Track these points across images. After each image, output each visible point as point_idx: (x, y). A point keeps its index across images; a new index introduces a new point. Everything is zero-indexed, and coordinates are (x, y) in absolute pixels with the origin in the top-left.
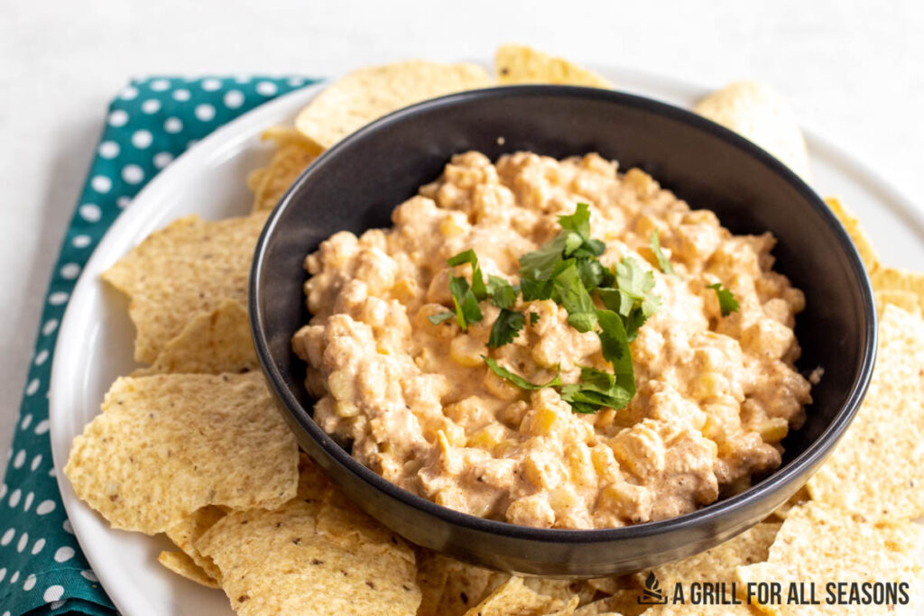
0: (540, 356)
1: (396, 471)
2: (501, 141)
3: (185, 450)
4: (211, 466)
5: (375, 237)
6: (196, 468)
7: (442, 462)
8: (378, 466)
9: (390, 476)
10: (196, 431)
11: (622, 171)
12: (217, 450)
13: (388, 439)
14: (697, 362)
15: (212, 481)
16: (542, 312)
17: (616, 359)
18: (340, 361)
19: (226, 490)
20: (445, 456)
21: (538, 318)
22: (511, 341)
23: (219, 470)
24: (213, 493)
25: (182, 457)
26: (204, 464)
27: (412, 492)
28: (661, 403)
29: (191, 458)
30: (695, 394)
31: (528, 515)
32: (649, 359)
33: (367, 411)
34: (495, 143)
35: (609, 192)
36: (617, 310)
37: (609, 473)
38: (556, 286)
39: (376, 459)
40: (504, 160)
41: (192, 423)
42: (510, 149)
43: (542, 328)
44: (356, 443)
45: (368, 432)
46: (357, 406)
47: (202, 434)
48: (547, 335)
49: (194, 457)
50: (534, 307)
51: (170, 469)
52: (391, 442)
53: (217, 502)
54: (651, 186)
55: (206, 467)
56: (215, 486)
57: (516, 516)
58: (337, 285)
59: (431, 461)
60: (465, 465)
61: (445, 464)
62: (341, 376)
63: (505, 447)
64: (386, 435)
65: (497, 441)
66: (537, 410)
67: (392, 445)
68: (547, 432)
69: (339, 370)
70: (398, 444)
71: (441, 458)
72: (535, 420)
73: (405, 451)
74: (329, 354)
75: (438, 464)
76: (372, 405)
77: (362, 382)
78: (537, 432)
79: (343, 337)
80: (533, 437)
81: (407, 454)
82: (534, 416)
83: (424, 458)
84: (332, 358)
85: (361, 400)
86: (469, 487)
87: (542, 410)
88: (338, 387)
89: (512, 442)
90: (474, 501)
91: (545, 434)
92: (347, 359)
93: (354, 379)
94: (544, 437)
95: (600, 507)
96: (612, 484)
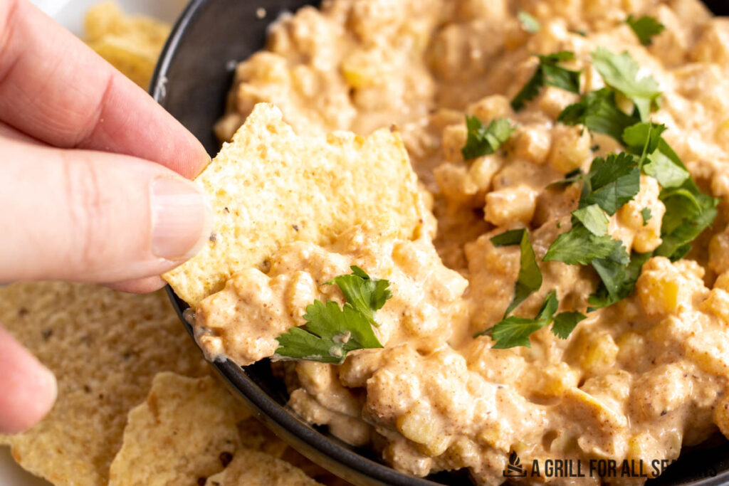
59: (584, 429)
60: (622, 404)
61: (612, 422)
62: (417, 417)
63: (632, 351)
64: (510, 438)
65: (616, 349)
66: (646, 287)
67: (523, 441)
68: (677, 306)
69: (409, 412)
70: (527, 436)
71: (602, 418)
72: (652, 299)
73: (538, 436)
74: (380, 405)
75: (602, 425)
76: (469, 422)
77: (448, 410)
78: (662, 311)
79: (378, 374)
80: (663, 322)
81: (542, 436)
82: (647, 296)
83: (570, 427)
84: (390, 407)
85: (453, 425)
86: (646, 425)
87: (654, 285)
88: (421, 431)
89: (636, 342)
90: (662, 433)
91: (676, 311)
92: (409, 396)
93: (435, 410)
94: (677, 316)
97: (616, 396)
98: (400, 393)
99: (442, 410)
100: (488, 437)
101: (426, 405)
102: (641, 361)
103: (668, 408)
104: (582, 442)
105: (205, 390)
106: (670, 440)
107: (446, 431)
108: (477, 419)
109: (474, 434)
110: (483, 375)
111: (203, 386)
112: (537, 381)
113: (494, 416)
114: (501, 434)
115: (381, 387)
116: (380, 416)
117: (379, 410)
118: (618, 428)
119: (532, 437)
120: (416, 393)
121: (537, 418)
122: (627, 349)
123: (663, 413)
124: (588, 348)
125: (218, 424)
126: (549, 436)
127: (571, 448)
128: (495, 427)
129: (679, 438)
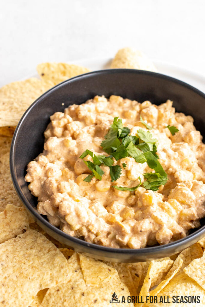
0: (132, 178)
1: (107, 241)
2: (63, 104)
3: (22, 273)
4: (36, 276)
5: (42, 158)
6: (29, 278)
7: (124, 231)
8: (100, 242)
9: (106, 244)
10: (23, 264)
11: (108, 97)
12: (34, 268)
13: (98, 231)
14: (180, 156)
15: (39, 281)
16: (126, 162)
17: (155, 167)
18: (68, 212)
19: (45, 282)
20: (124, 228)
21: (126, 165)
22: (120, 177)
23: (39, 275)
24: (41, 286)
25: (22, 276)
26: (32, 276)
27: (117, 247)
28: (179, 176)
29: (26, 275)
30: (184, 167)
31: (165, 236)
32: (164, 162)
33: (85, 224)
34: (62, 106)
35: (108, 107)
36: (149, 150)
37: (179, 208)
38: (127, 151)
39: (97, 240)
40: (67, 110)
41: (19, 261)
42: (67, 106)
43: (129, 167)
44: (86, 237)
45: (89, 231)
46: (80, 224)
47: (25, 264)
48: (131, 169)
49: (27, 274)
50: (122, 161)
51: (20, 283)
52: (99, 231)
53: (43, 288)
54: (120, 99)
55: (34, 277)
56: (40, 282)
57: (161, 238)
58: (42, 182)
59: (118, 232)
60: (131, 228)
61: (125, 231)
62: (71, 216)
63: (138, 215)
64: (97, 230)
65: (134, 214)
66: (144, 197)
67: (100, 232)
68: (152, 204)
69: (69, 214)
70: (102, 231)
71: (123, 230)
72: (145, 201)
73: (106, 232)
74: (62, 210)
75: (123, 232)
76: (86, 221)
77: (80, 215)
78: (148, 205)
79: (63, 202)
80: (148, 208)
81: (107, 233)
82: (144, 200)
83: (115, 232)
84: (64, 211)
85: (81, 221)
86: (136, 235)
87: (146, 197)
88: (71, 221)
89: (140, 212)
90: (141, 239)
91: (152, 205)
92: (70, 209)
93: (76, 215)
94: (152, 206)
95: (180, 221)
96: (182, 211)
97: (129, 225)
98: (68, 208)
99: (78, 216)
100: (90, 227)
101: (74, 214)
102: (140, 218)
103: (142, 230)
104: (117, 237)
105: (21, 211)
106: (142, 241)
107: (79, 223)
108: (88, 222)
109: (87, 226)
110: (93, 210)
111: (21, 209)
112: (109, 217)
113: (93, 223)
114: (94, 228)
115: (63, 205)
116: (61, 214)
117: (61, 212)
118: (127, 234)
119: (103, 232)
120: (72, 210)
121: (106, 228)
122: (137, 214)
123: (141, 231)
124: (126, 212)
125: (23, 221)
126: (109, 233)
127: (114, 238)
128: (93, 225)
129: (146, 241)
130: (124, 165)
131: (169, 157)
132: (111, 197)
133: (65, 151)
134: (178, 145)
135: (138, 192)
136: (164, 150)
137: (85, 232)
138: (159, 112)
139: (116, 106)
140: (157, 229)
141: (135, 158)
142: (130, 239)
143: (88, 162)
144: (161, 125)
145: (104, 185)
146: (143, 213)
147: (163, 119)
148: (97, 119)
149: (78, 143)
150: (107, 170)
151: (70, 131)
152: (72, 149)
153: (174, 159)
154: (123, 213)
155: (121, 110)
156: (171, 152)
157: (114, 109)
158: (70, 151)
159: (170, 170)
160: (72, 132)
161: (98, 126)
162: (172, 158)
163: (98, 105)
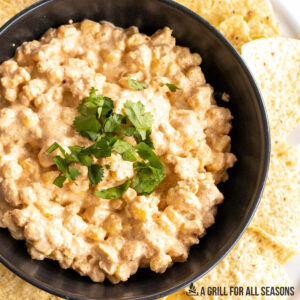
1: (88, 267)
14: (182, 137)
16: (111, 163)
18: (36, 238)
21: (110, 166)
22: (102, 180)
33: (59, 248)
37: (180, 221)
45: (65, 256)
50: (105, 162)
59: (102, 258)
65: (121, 227)
67: (79, 257)
85: (53, 246)
89: (129, 228)
91: (145, 221)
92: (39, 235)
93: (47, 242)
94: (145, 223)
95: (180, 235)
96: (183, 225)
98: (36, 235)
99: (50, 242)
100: (66, 253)
101: (45, 239)
104: (100, 264)
106: (133, 268)
107: (51, 248)
108: (63, 245)
109: (62, 250)
110: (68, 229)
113: (70, 246)
118: (114, 263)
120: (42, 235)
122: (125, 229)
126: (89, 257)
127: (96, 264)
128: (69, 250)
129: (137, 266)
130: (108, 167)
131: (167, 138)
132: (89, 199)
133: (24, 132)
134: (180, 115)
135: (126, 197)
136: (161, 129)
137: (59, 257)
138: (154, 55)
139: (90, 39)
140: (151, 254)
141: (122, 155)
142: (118, 268)
143: (58, 157)
144: (156, 80)
145: (81, 187)
146: (133, 229)
147: (159, 67)
148: (65, 74)
149: (41, 119)
150: (85, 170)
151: (28, 97)
152: (33, 130)
153: (174, 141)
154: (107, 224)
155: (98, 48)
156: (170, 130)
157: (87, 47)
158: (30, 133)
159: (169, 157)
160: (31, 99)
161: (67, 85)
162: (171, 140)
163: (65, 41)
